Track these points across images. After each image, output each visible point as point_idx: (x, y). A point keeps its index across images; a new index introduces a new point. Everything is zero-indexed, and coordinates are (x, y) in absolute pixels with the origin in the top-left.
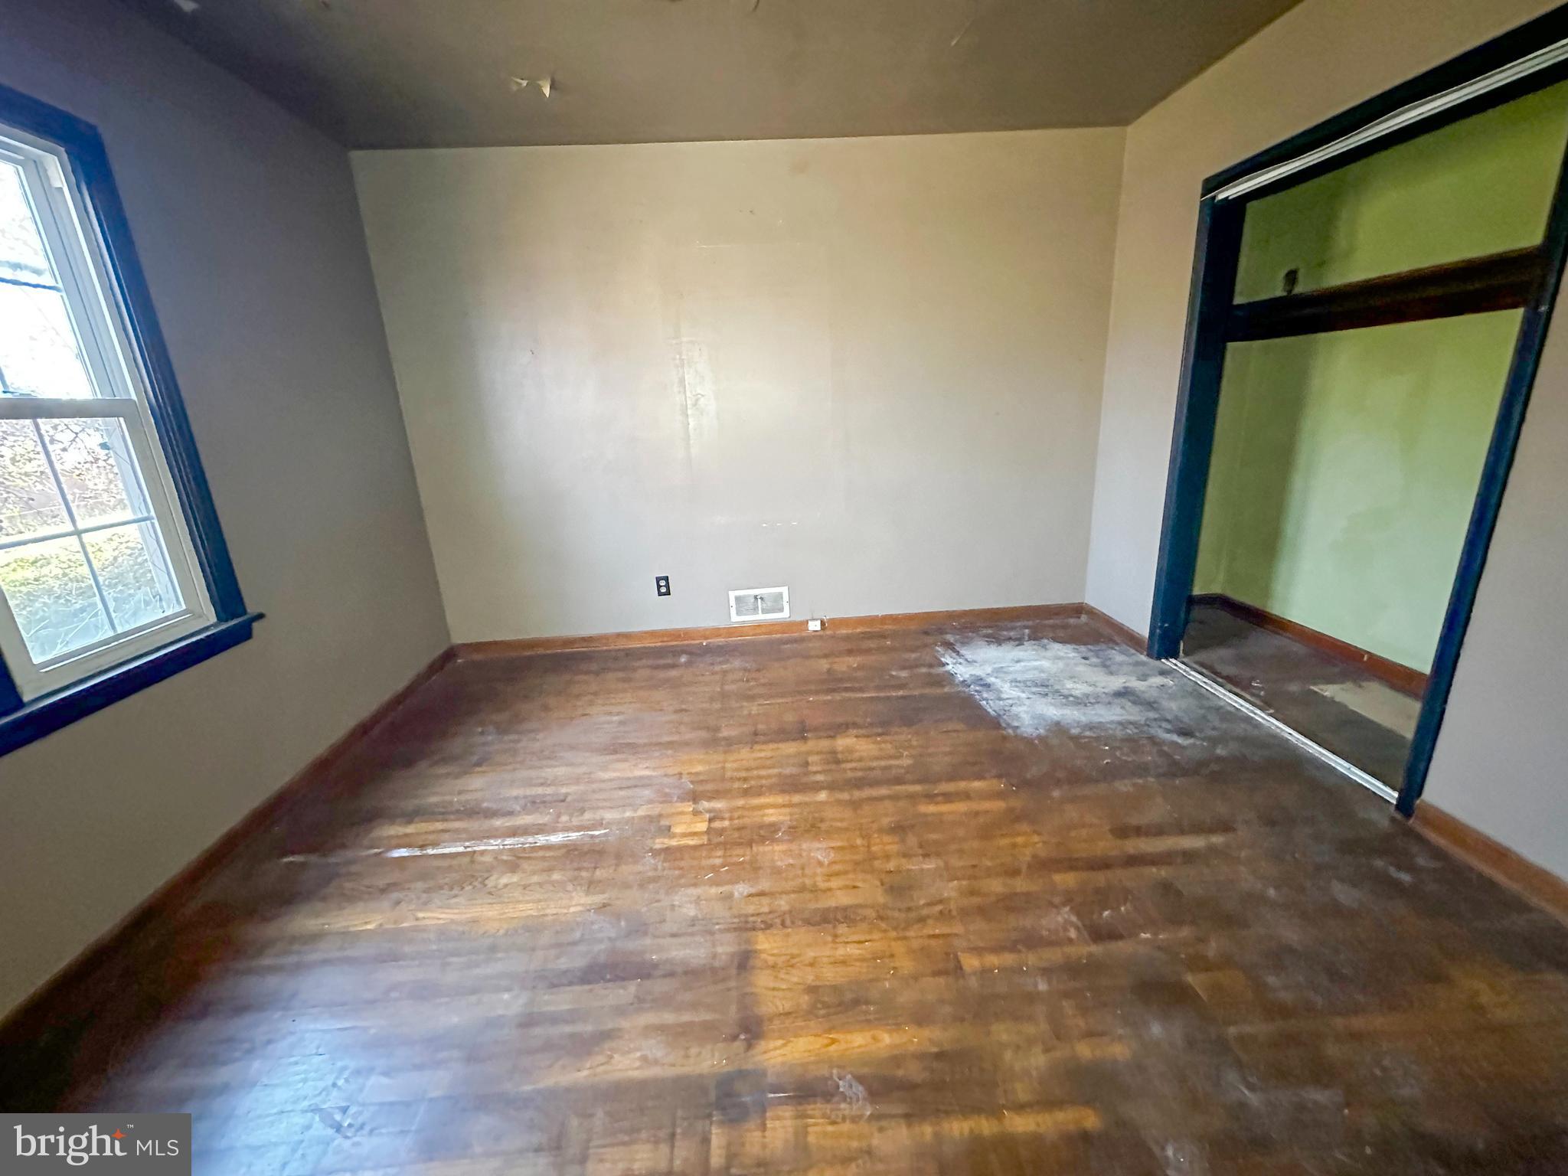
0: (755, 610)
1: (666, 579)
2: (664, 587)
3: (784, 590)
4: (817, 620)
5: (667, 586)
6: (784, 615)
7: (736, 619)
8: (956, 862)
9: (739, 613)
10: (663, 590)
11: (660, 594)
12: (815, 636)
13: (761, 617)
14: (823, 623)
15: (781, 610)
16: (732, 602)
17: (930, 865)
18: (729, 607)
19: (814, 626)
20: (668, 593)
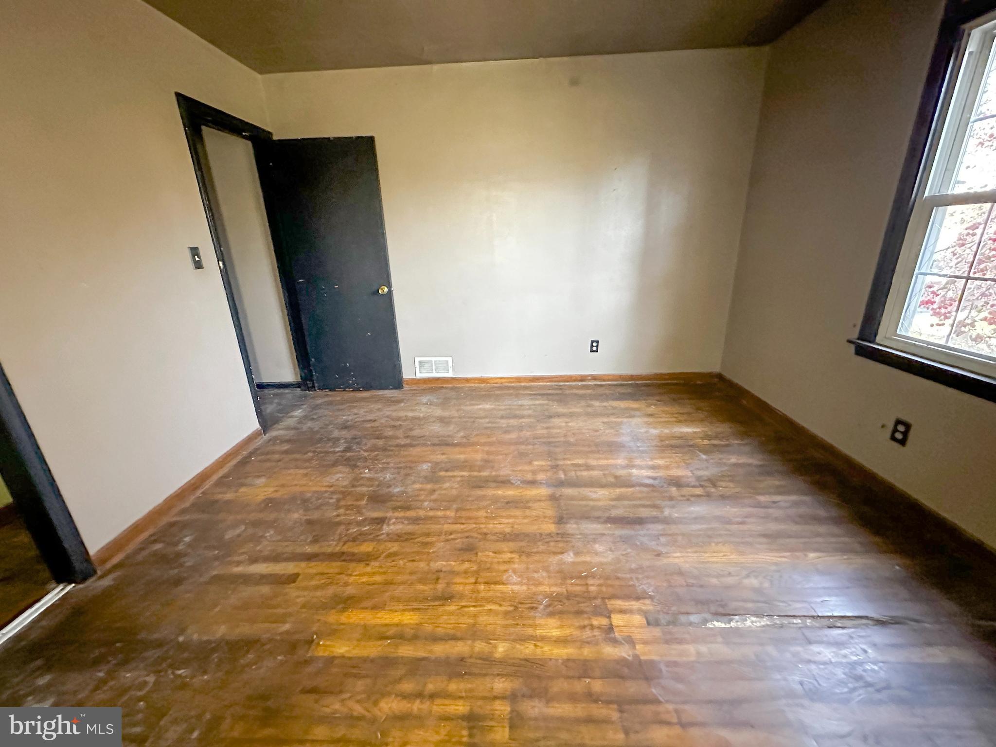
17: (440, 564)
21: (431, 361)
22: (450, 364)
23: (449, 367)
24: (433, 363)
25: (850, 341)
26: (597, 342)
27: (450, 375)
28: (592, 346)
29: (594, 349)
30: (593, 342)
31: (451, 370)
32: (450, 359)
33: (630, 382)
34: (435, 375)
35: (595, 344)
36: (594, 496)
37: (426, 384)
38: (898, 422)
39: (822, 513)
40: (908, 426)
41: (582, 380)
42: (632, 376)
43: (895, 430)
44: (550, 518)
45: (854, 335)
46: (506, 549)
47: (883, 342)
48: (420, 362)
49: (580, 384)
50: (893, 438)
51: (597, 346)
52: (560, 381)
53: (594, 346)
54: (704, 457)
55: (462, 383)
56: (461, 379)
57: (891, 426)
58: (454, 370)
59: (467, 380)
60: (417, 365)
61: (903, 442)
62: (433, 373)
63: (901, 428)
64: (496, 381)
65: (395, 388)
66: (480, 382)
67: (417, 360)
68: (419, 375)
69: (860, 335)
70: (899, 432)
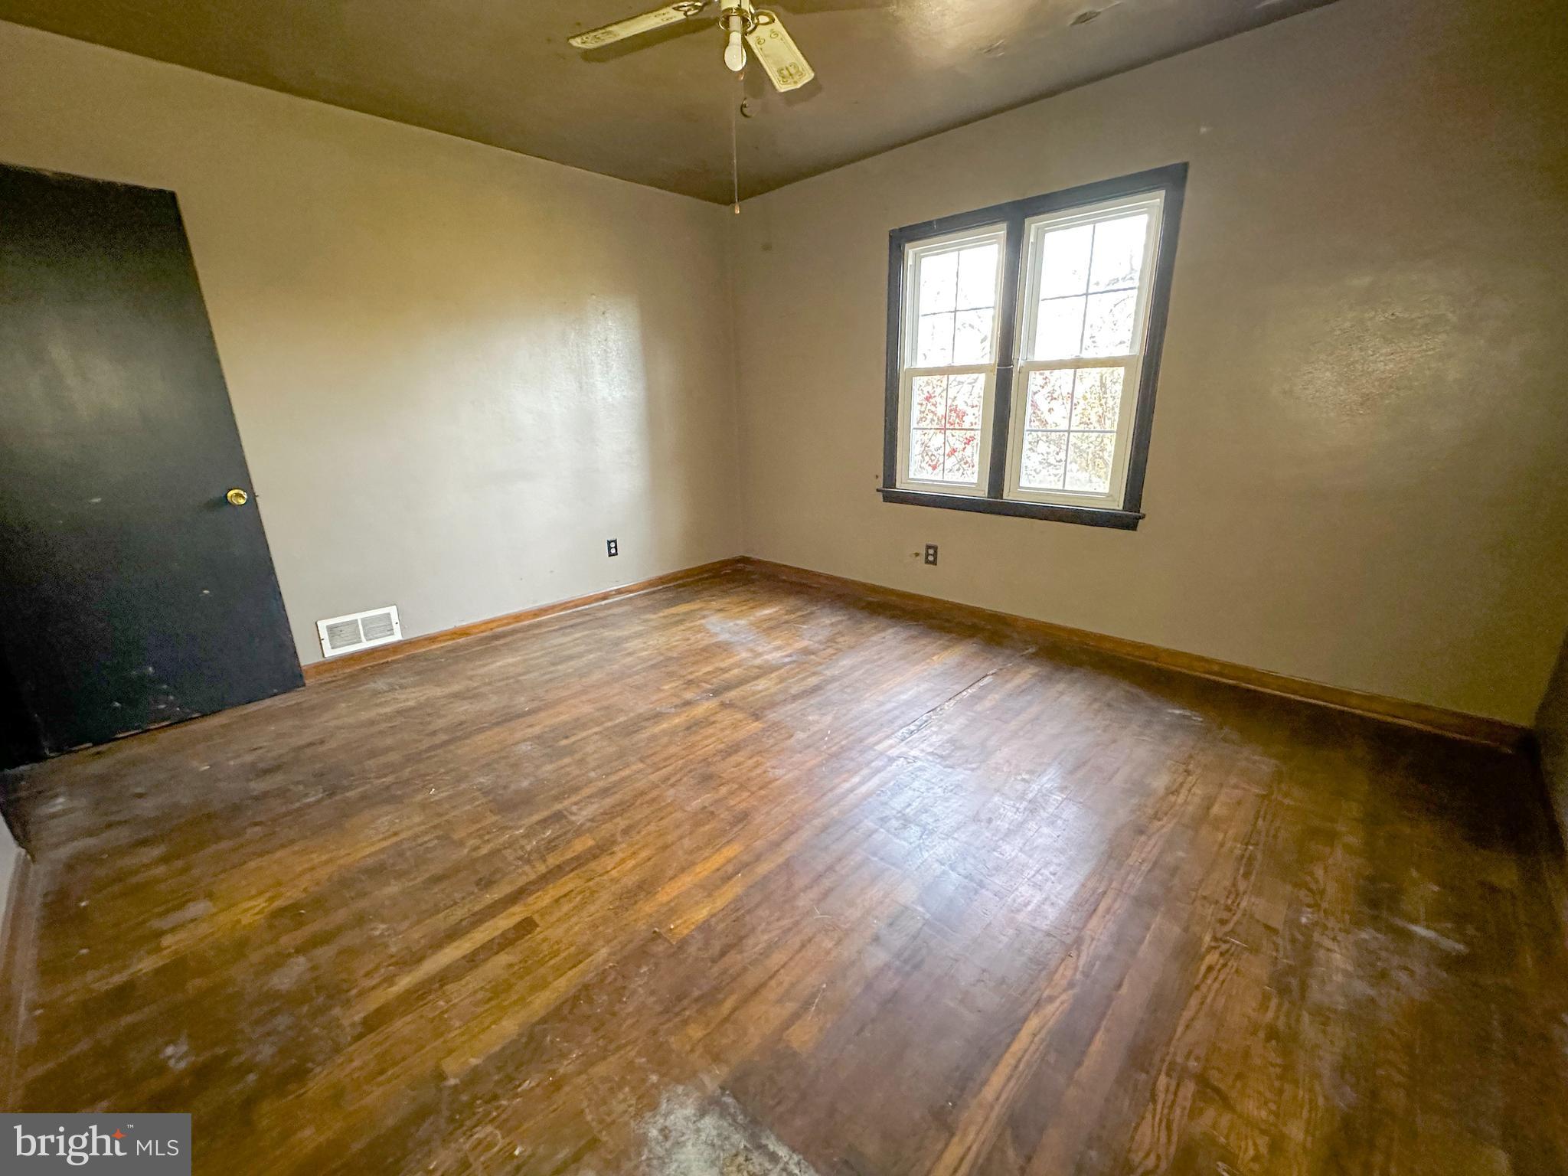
8: (679, 815)
17: (696, 804)
21: (357, 620)
22: (395, 618)
23: (394, 624)
24: (360, 622)
25: (878, 490)
26: (615, 541)
27: (397, 637)
28: (610, 548)
29: (613, 551)
30: (609, 542)
31: (397, 628)
32: (392, 610)
33: (661, 587)
34: (365, 645)
35: (613, 545)
36: (760, 688)
37: (350, 666)
38: (929, 547)
39: (914, 633)
40: (935, 548)
41: (604, 598)
42: (661, 578)
43: (927, 555)
44: (745, 719)
45: (880, 484)
46: (742, 759)
47: (901, 486)
48: (331, 629)
49: (603, 603)
50: (927, 562)
51: (616, 547)
52: (577, 606)
53: (612, 548)
54: (805, 627)
55: (423, 646)
56: (419, 641)
57: (923, 552)
58: (402, 628)
59: (432, 639)
60: (324, 634)
61: (934, 563)
62: (361, 642)
63: (931, 551)
64: (483, 628)
65: (286, 689)
66: (455, 636)
67: (323, 625)
68: (330, 653)
69: (884, 484)
70: (932, 556)
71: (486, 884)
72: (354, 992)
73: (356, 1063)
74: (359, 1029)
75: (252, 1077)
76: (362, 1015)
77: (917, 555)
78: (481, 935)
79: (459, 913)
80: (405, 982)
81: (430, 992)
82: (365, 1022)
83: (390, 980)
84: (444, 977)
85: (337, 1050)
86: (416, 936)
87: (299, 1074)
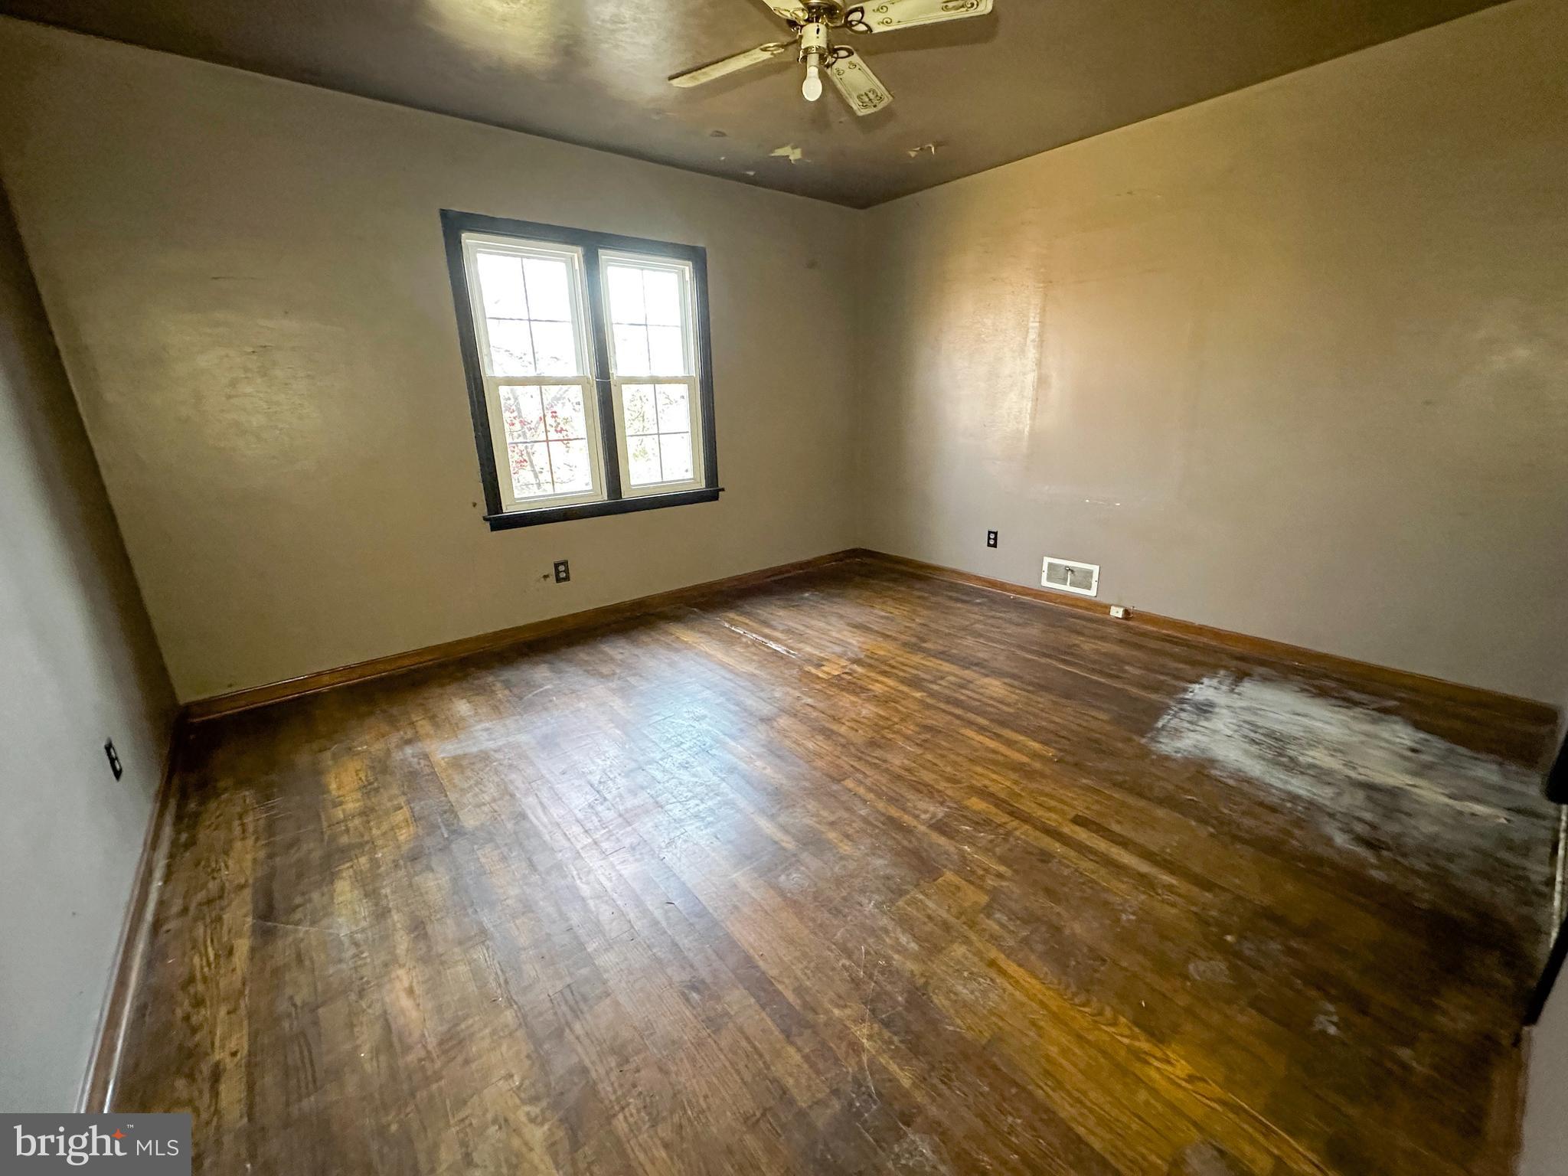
0: (1064, 581)
1: (996, 534)
2: (993, 540)
3: (1096, 569)
4: (1121, 607)
5: (995, 539)
6: (1092, 593)
7: (1045, 583)
9: (1049, 579)
10: (992, 542)
11: (989, 545)
12: (1115, 623)
13: (1067, 588)
14: (1127, 612)
15: (1089, 587)
16: (1045, 567)
18: (1041, 571)
19: (1117, 612)
20: (995, 546)
25: (483, 520)
38: (557, 564)
43: (558, 573)
47: (509, 508)
50: (560, 580)
53: (114, 759)
57: (552, 571)
61: (567, 579)
63: (561, 568)
69: (488, 510)
70: (561, 572)
71: (1045, 857)
72: (1194, 909)
73: (1237, 881)
74: (1217, 890)
75: (1294, 944)
76: (1207, 894)
77: (546, 577)
78: (1101, 845)
79: (1086, 865)
80: (1167, 878)
81: (1165, 860)
82: (1209, 890)
83: (1170, 888)
84: (1147, 855)
85: (1239, 898)
86: (1123, 887)
87: (1267, 914)
